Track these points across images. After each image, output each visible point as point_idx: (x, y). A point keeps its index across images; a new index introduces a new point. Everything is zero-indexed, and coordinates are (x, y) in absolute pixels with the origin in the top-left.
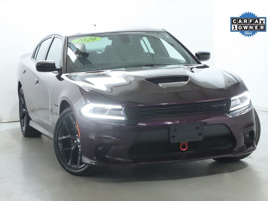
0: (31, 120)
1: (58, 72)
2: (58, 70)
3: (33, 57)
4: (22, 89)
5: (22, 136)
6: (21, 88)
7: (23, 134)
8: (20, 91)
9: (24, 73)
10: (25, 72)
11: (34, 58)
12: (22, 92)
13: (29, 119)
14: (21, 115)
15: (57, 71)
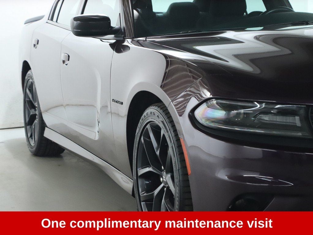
0: (47, 127)
1: (115, 36)
2: (116, 32)
3: (50, 19)
4: (29, 74)
5: (29, 153)
6: (29, 72)
7: (31, 151)
8: (26, 78)
9: (34, 45)
10: (38, 44)
11: (52, 19)
12: (31, 80)
13: (43, 126)
14: (27, 120)
15: (113, 36)
